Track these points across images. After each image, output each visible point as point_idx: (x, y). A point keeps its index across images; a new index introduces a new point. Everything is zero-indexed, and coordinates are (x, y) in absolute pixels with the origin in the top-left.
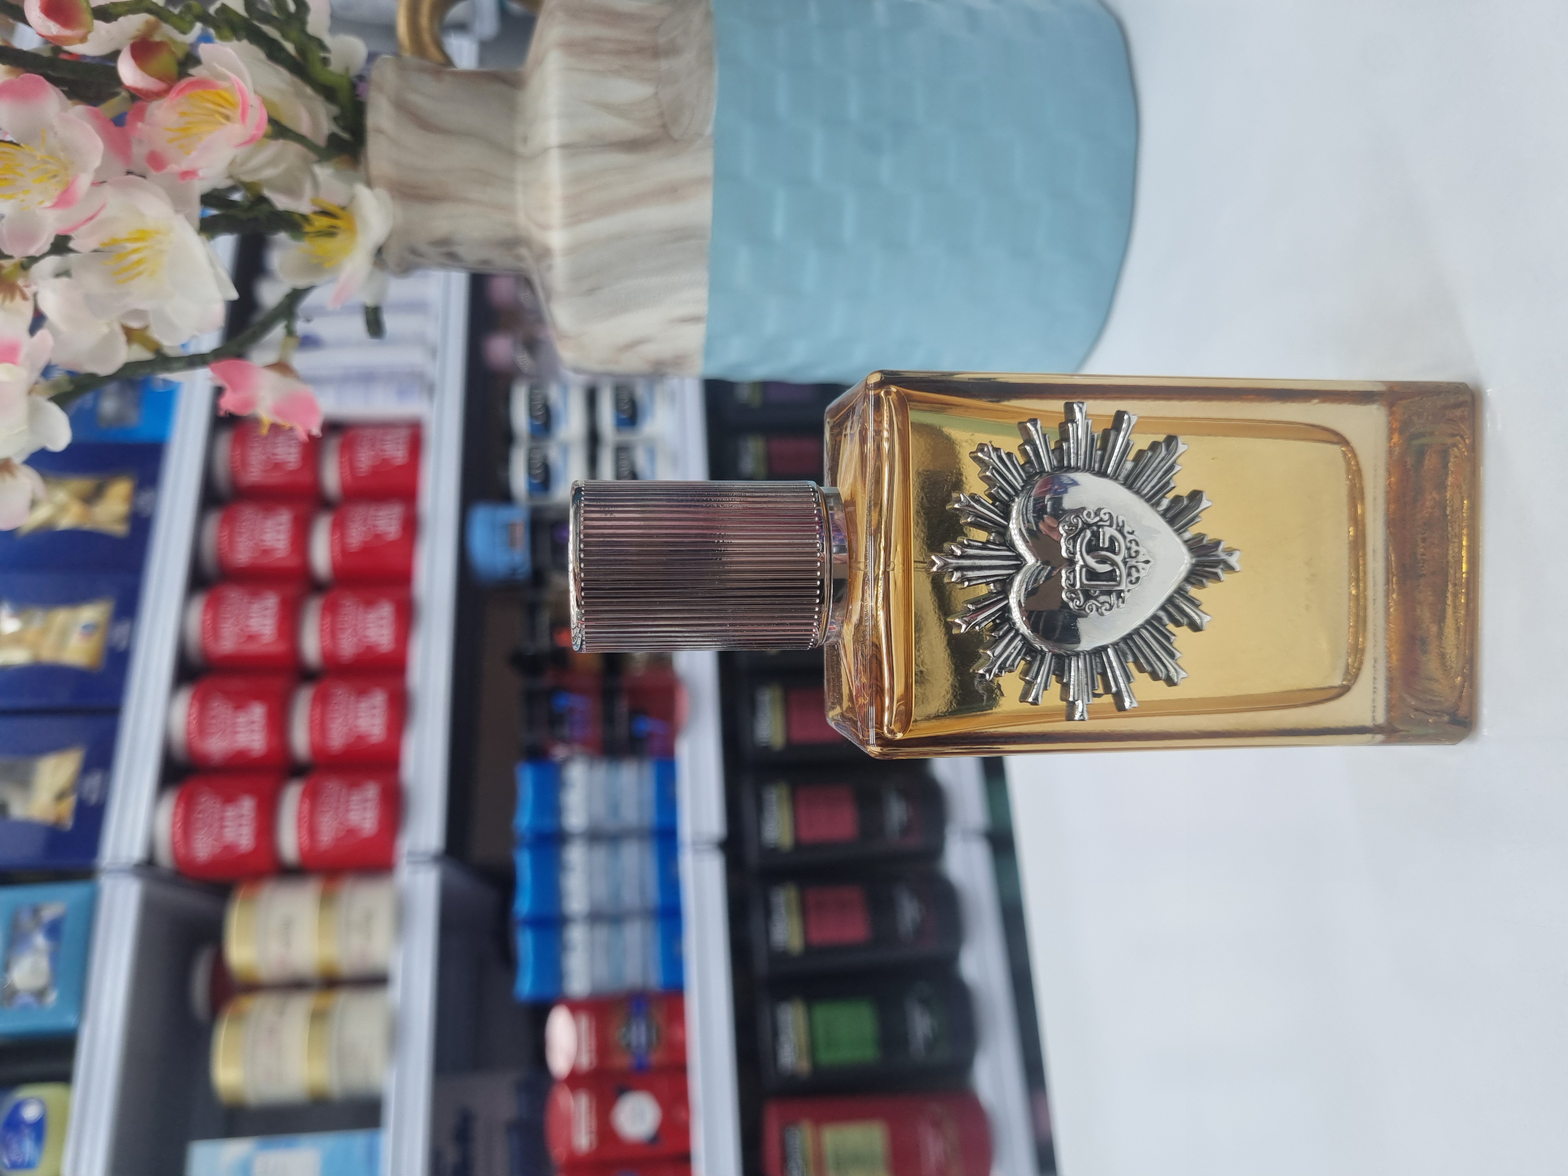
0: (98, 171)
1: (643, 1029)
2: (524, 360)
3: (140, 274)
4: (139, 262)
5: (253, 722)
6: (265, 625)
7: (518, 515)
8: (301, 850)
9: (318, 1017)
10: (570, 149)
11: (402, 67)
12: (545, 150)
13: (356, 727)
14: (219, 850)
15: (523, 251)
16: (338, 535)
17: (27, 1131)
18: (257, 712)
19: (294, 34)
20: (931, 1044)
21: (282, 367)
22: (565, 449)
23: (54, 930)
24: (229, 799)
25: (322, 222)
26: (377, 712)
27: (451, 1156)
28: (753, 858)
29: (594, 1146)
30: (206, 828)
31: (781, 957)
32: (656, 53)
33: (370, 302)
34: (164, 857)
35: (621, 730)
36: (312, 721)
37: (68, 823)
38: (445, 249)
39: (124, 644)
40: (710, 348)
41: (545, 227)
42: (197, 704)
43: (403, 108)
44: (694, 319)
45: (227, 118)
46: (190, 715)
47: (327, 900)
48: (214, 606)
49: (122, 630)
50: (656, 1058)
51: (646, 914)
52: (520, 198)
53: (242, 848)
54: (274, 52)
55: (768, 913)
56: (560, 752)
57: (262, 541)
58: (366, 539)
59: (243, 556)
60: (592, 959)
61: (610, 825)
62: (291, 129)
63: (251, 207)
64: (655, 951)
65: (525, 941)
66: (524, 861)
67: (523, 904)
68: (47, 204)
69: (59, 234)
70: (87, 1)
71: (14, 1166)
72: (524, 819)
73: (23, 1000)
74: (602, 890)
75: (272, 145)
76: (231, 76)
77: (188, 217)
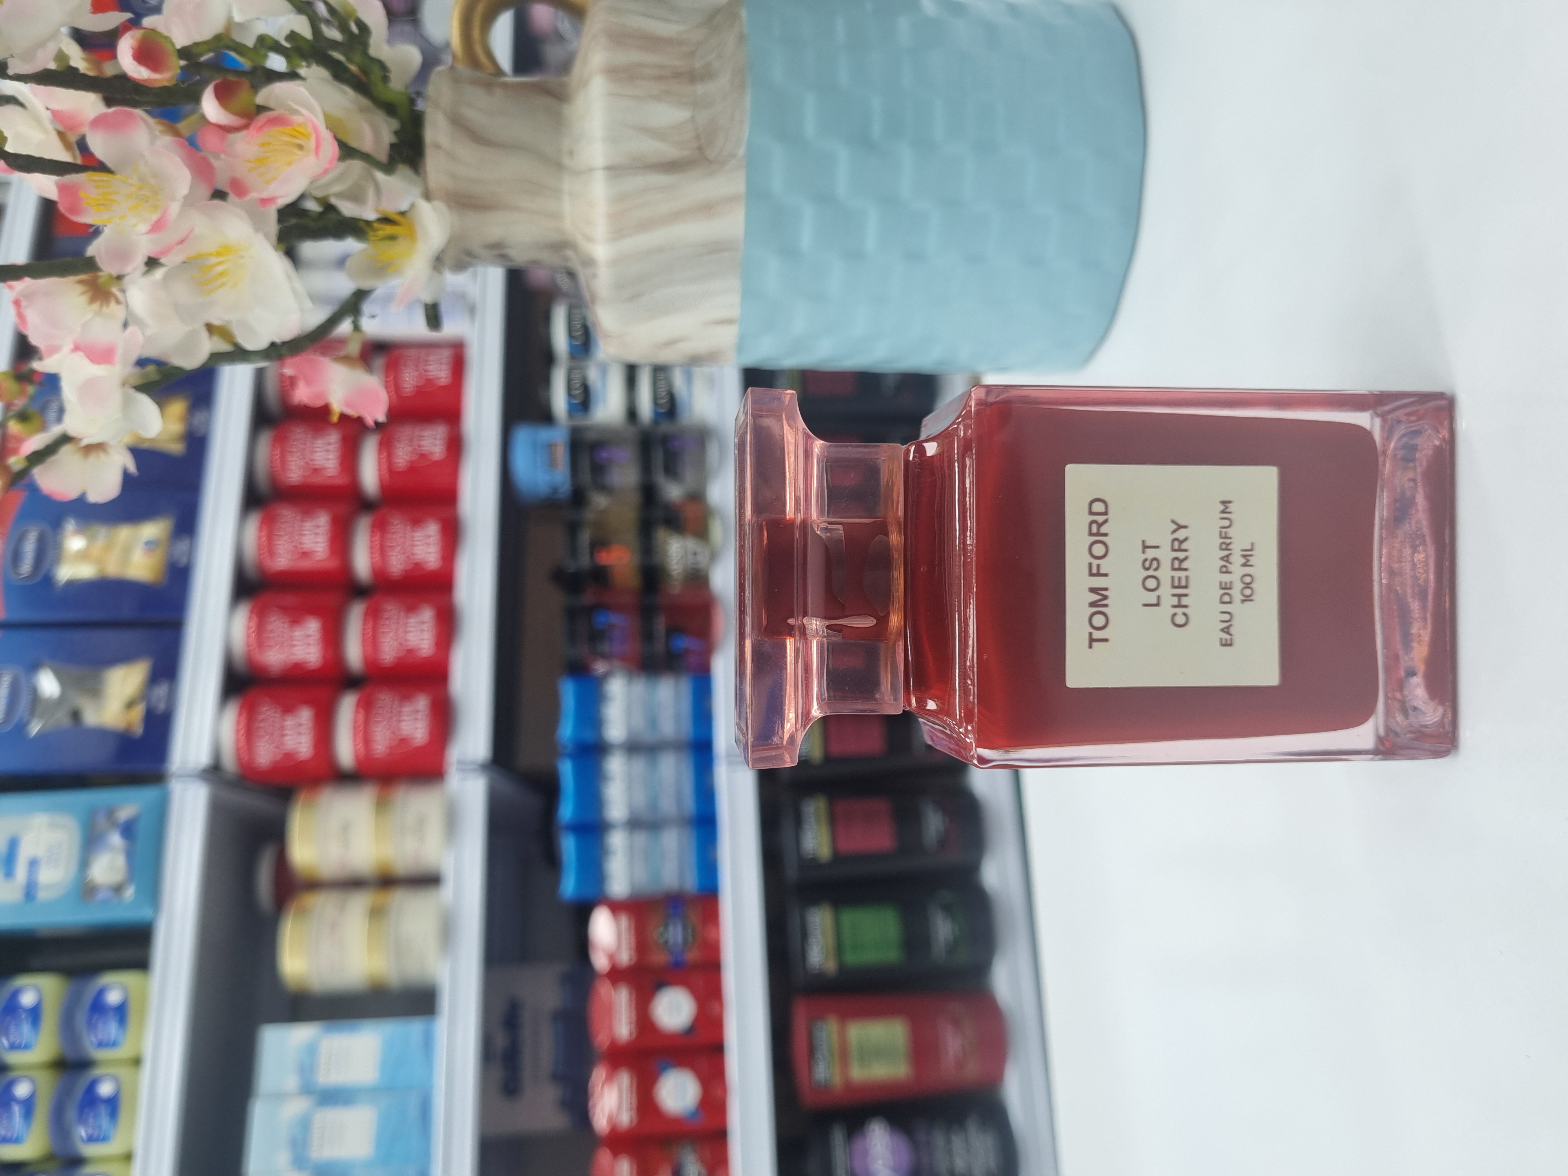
0: (186, 197)
1: (679, 928)
2: (563, 283)
3: (223, 285)
4: (222, 274)
5: (309, 636)
6: (317, 543)
7: (558, 436)
8: (357, 756)
9: (376, 913)
10: (614, 170)
11: (456, 79)
12: (591, 170)
13: (406, 640)
14: (280, 757)
15: (570, 253)
16: (385, 455)
17: (111, 1013)
18: (313, 627)
19: (358, 57)
20: (953, 947)
22: (604, 369)
23: (128, 830)
24: (288, 709)
25: (388, 229)
26: (425, 627)
27: (501, 1041)
29: (634, 1034)
30: (268, 736)
31: (810, 864)
32: (692, 77)
33: (428, 299)
34: (229, 762)
35: (659, 646)
36: (364, 634)
37: (138, 730)
38: (497, 252)
39: (184, 560)
40: (741, 346)
41: (590, 239)
42: (255, 618)
43: (458, 122)
44: (729, 321)
45: (300, 147)
46: (249, 628)
47: (382, 805)
48: (269, 523)
49: (182, 546)
50: (692, 955)
51: (683, 822)
52: (567, 206)
53: (302, 754)
54: (339, 73)
55: (798, 822)
56: (600, 667)
57: (312, 460)
58: (412, 459)
59: (295, 474)
60: (631, 863)
61: (648, 737)
62: (358, 149)
63: (321, 215)
64: (691, 858)
65: (568, 846)
66: (567, 770)
67: (567, 811)
68: (143, 228)
69: (152, 255)
70: (173, 44)
71: (101, 1045)
72: (567, 730)
73: (101, 896)
74: (640, 799)
75: (343, 165)
76: (304, 111)
77: (266, 236)
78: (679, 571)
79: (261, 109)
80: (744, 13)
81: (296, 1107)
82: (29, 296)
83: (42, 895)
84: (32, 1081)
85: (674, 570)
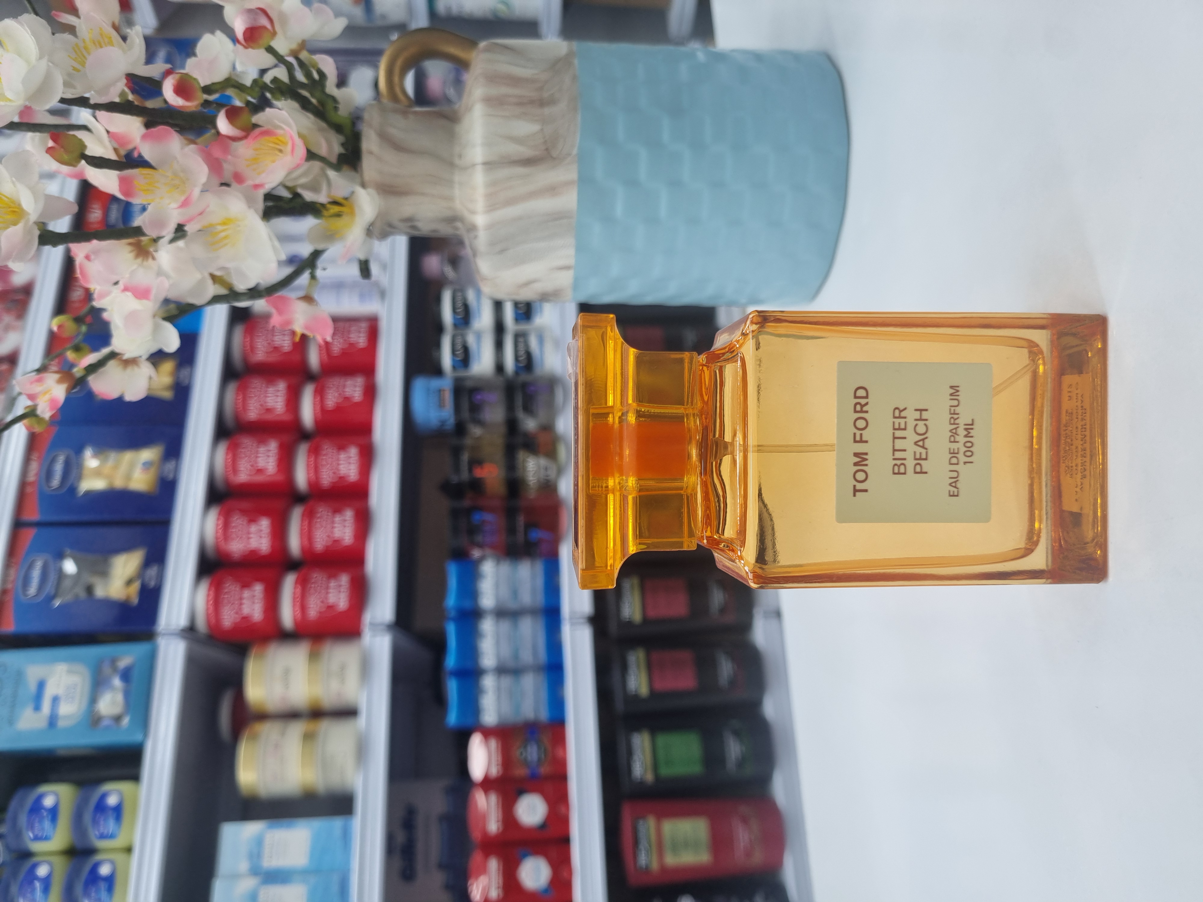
0: (204, 185)
1: (535, 749)
2: (449, 272)
3: (225, 245)
4: (226, 237)
5: (262, 531)
6: (268, 462)
7: (446, 384)
8: (295, 620)
9: (309, 737)
10: (489, 165)
11: (383, 109)
12: (474, 165)
13: (333, 534)
14: (239, 620)
15: (459, 224)
16: (319, 398)
17: (110, 812)
18: (265, 524)
19: (318, 94)
20: (741, 763)
21: (308, 299)
22: (479, 336)
23: (126, 675)
24: (246, 585)
25: (335, 209)
26: (347, 524)
27: (401, 838)
28: (613, 628)
29: (501, 829)
30: (230, 605)
31: (633, 699)
32: (542, 103)
33: (362, 257)
34: (201, 624)
35: (520, 537)
36: (302, 530)
37: (135, 600)
38: (410, 224)
39: (171, 476)
40: (576, 285)
41: (473, 212)
42: (222, 518)
43: (385, 137)
44: (567, 268)
45: (281, 151)
46: (217, 525)
47: (314, 656)
48: (233, 449)
49: (170, 466)
50: (544, 770)
51: (538, 669)
52: (457, 192)
53: (255, 618)
54: (305, 104)
55: (624, 668)
56: (476, 553)
57: (266, 403)
58: (339, 401)
59: (253, 413)
60: (499, 698)
61: (512, 605)
62: (317, 154)
63: (291, 200)
64: (544, 695)
65: (452, 687)
66: (451, 630)
67: (451, 661)
68: (174, 205)
69: (180, 223)
70: (199, 83)
71: (102, 837)
72: (451, 601)
73: (106, 723)
74: (506, 652)
75: (307, 165)
76: (284, 126)
77: (256, 211)
78: (535, 481)
79: (255, 126)
80: (576, 62)
81: (248, 884)
82: (96, 252)
83: (61, 724)
84: (50, 864)
85: (531, 481)
